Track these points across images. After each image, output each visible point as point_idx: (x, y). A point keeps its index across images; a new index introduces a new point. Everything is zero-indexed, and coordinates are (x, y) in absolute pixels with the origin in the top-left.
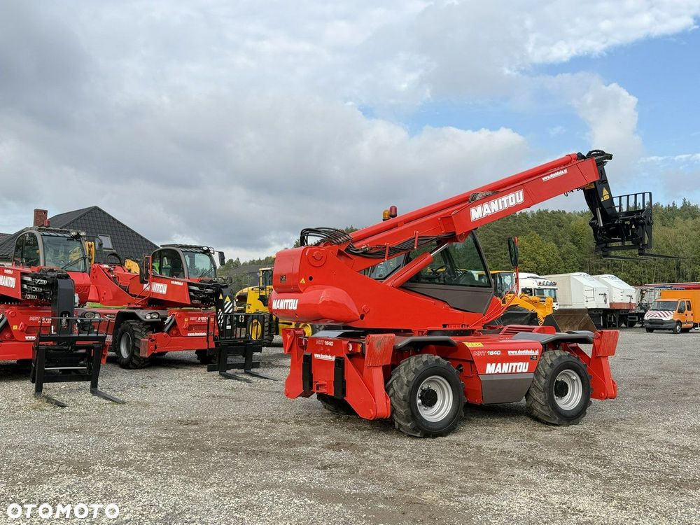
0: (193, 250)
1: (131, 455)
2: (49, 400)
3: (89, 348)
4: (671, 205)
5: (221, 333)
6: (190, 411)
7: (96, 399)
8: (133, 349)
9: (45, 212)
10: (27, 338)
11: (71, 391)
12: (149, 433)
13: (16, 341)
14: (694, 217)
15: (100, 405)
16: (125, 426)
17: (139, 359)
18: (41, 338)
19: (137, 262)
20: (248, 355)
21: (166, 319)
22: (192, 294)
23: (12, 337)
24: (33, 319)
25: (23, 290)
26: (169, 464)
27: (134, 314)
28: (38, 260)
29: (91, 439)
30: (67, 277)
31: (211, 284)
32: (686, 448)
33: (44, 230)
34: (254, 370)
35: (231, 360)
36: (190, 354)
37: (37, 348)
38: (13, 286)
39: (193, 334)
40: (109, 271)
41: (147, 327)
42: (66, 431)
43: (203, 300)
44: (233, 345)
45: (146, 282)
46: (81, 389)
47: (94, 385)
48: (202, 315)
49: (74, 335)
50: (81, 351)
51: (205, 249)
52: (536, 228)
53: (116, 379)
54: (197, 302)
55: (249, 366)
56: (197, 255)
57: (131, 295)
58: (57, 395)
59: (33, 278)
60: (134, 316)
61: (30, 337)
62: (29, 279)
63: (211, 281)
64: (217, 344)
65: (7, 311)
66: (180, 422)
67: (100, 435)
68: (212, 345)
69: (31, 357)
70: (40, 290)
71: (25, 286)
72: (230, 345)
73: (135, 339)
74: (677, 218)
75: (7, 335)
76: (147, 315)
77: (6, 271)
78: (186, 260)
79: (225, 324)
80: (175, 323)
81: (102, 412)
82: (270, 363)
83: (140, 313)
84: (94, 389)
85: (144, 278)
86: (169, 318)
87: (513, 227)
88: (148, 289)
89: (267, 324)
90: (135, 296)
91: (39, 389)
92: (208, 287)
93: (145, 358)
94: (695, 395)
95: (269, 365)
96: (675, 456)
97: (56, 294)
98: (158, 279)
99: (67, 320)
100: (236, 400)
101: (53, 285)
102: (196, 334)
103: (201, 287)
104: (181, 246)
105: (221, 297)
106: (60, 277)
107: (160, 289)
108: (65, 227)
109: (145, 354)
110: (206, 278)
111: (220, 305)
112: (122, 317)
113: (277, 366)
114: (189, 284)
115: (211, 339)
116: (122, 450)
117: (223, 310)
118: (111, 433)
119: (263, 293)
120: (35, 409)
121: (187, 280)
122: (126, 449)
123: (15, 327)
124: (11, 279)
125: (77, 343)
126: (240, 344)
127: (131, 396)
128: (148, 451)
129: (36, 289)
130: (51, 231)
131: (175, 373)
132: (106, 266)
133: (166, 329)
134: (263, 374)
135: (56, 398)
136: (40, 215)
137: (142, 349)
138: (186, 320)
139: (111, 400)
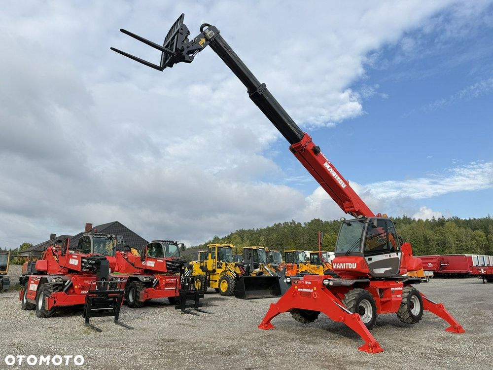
0: (168, 243)
1: (140, 362)
2: (93, 327)
3: (114, 298)
4: (398, 218)
5: (183, 288)
6: (169, 334)
7: (118, 327)
8: (136, 297)
9: (91, 225)
10: (82, 292)
11: (104, 321)
12: (149, 347)
13: (76, 294)
14: (410, 224)
15: (120, 330)
16: (136, 343)
17: (139, 302)
18: (90, 293)
19: (137, 249)
20: (196, 299)
21: (153, 280)
22: (168, 266)
23: (74, 292)
24: (86, 282)
25: (82, 266)
26: (162, 367)
27: (137, 278)
28: (90, 250)
29: (117, 352)
30: (106, 259)
31: (178, 261)
32: (441, 351)
33: (94, 234)
34: (200, 308)
35: (188, 302)
36: (165, 299)
37: (88, 298)
38: (77, 264)
39: (167, 289)
40: (125, 255)
41: (143, 285)
42: (103, 346)
43: (174, 270)
44: (189, 294)
45: (144, 261)
46: (109, 321)
47: (117, 318)
48: (172, 278)
49: (107, 291)
50: (110, 299)
51: (175, 242)
52: (333, 229)
53: (127, 314)
54: (170, 271)
55: (197, 306)
56: (170, 246)
57: (136, 268)
58: (97, 324)
59: (87, 260)
60: (137, 279)
61: (84, 292)
62: (86, 260)
63: (178, 260)
64: (180, 294)
65: (73, 278)
66: (165, 340)
67: (122, 349)
68: (178, 295)
69: (84, 303)
70: (91, 266)
71: (83, 264)
72: (187, 294)
73: (137, 292)
74: (402, 224)
75: (72, 291)
76: (144, 278)
77: (73, 256)
78: (164, 248)
79: (185, 283)
80: (158, 283)
81: (122, 334)
82: (207, 303)
83: (140, 277)
84: (116, 321)
85: (143, 258)
86: (155, 280)
87: (322, 228)
88: (145, 264)
89: (204, 281)
90: (138, 268)
91: (87, 321)
92: (177, 263)
93: (142, 302)
94: (434, 318)
95: (207, 305)
96: (437, 355)
97: (100, 268)
98: (150, 259)
99: (104, 283)
100: (193, 326)
101: (98, 264)
102: (169, 288)
103: (173, 262)
104: (163, 241)
105: (183, 268)
106: (102, 259)
107: (151, 264)
108: (101, 232)
109: (142, 300)
110: (175, 258)
111: (182, 272)
112: (131, 279)
113: (211, 305)
114: (167, 261)
115: (177, 290)
116: (135, 358)
117: (184, 275)
118: (128, 347)
119: (202, 265)
120: (85, 333)
121: (165, 259)
122: (137, 358)
123: (76, 287)
124: (75, 260)
125: (109, 295)
126: (192, 294)
127: (136, 324)
128: (149, 359)
129: (89, 266)
130: (97, 235)
131: (158, 310)
132: (123, 252)
133: (153, 286)
134: (205, 310)
135: (97, 326)
136: (89, 226)
137: (140, 297)
138: (164, 281)
139: (126, 327)
